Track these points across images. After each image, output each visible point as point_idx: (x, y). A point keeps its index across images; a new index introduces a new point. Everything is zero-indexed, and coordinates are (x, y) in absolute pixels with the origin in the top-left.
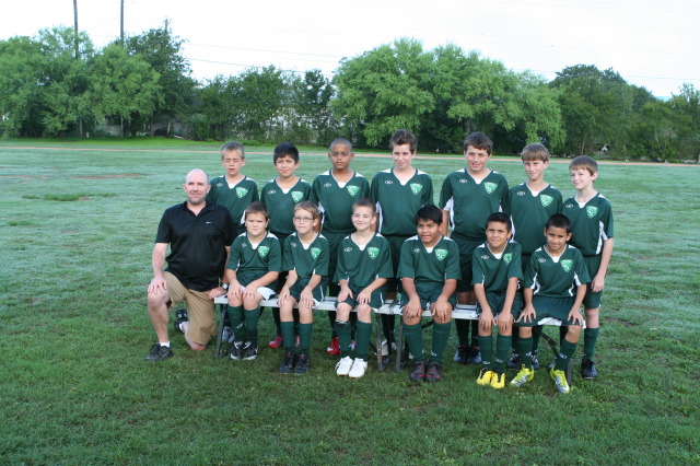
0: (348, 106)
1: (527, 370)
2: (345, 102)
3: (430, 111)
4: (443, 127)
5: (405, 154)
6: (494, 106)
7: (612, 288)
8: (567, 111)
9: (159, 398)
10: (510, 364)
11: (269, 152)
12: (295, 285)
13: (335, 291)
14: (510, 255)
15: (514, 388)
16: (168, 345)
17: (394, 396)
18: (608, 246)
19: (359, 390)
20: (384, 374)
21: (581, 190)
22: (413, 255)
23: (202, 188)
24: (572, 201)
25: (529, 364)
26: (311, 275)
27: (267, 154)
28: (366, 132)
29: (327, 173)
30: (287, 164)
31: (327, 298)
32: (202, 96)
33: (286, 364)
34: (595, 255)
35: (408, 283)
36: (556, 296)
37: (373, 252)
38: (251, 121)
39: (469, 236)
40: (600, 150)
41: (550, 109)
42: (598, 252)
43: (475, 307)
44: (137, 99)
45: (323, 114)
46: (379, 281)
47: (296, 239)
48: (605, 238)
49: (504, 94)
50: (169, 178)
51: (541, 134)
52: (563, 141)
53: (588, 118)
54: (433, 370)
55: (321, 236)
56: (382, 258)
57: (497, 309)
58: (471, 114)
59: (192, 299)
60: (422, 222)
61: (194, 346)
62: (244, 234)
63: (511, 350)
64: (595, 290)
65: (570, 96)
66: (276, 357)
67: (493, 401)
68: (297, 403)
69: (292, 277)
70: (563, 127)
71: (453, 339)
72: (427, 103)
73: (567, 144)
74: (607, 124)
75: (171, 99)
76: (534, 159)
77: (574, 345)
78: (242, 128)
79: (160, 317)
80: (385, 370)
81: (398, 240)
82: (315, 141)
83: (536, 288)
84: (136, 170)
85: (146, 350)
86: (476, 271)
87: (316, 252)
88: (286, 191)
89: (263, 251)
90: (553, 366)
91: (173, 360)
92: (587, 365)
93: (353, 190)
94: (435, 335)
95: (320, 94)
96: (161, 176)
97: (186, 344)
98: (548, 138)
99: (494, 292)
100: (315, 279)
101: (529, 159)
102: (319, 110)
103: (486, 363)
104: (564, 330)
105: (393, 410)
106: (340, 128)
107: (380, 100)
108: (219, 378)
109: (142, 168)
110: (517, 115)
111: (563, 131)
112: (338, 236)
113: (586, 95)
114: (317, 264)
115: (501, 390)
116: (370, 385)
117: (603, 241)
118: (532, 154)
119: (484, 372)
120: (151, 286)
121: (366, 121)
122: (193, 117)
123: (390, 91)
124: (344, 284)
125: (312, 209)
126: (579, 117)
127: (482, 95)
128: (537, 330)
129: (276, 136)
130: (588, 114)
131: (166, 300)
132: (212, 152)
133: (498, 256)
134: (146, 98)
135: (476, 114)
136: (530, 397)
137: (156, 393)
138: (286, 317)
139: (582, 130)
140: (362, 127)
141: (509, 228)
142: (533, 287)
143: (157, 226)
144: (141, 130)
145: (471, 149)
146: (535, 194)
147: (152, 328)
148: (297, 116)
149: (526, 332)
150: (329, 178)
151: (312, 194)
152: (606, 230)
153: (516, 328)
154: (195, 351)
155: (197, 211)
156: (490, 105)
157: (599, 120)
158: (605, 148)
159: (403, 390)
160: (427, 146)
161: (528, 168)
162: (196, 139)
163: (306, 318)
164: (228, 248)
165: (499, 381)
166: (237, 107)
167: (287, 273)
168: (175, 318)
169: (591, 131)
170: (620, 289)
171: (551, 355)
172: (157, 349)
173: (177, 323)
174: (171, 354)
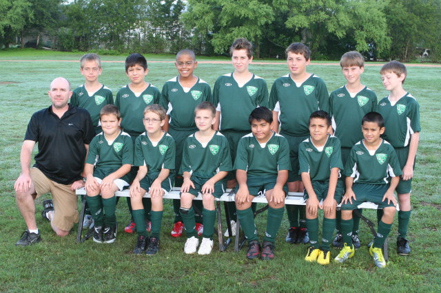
0: (197, 19)
1: (349, 247)
2: (194, 15)
3: (270, 22)
4: (282, 36)
5: (243, 58)
6: (327, 16)
7: (427, 176)
8: (391, 20)
9: (28, 278)
10: (334, 243)
12: (145, 178)
14: (331, 148)
16: (36, 231)
17: (233, 273)
19: (203, 268)
20: (224, 254)
21: (392, 91)
22: (248, 151)
23: (64, 94)
25: (351, 242)
28: (213, 41)
29: (174, 80)
30: (137, 72)
31: (174, 188)
32: (68, 11)
33: (139, 246)
35: (242, 175)
37: (214, 149)
38: (111, 33)
40: (421, 54)
41: (376, 19)
42: (406, 144)
44: (9, 15)
45: (175, 26)
46: (220, 174)
48: (412, 132)
49: (335, 6)
50: (38, 85)
51: (369, 40)
52: (389, 47)
53: (411, 26)
54: (267, 250)
55: (168, 135)
56: (222, 153)
57: (322, 195)
58: (306, 24)
61: (59, 232)
62: (101, 133)
63: (336, 231)
65: (394, 7)
66: (130, 240)
67: (318, 275)
68: (148, 280)
69: (143, 171)
70: (388, 35)
71: (286, 223)
72: (267, 15)
73: (392, 49)
74: (428, 31)
75: (40, 15)
76: (352, 65)
77: (389, 226)
78: (104, 40)
79: (27, 207)
80: (225, 250)
82: (168, 50)
83: (356, 176)
84: (9, 78)
85: (17, 236)
86: (302, 162)
87: (163, 149)
88: (138, 94)
89: (118, 147)
90: (372, 244)
91: (40, 245)
92: (402, 243)
93: (196, 94)
94: (269, 218)
95: (172, 8)
96: (30, 83)
97: (52, 231)
98: (375, 45)
99: (318, 181)
100: (164, 173)
101: (347, 66)
102: (171, 23)
103: (313, 242)
104: (380, 213)
105: (232, 284)
106: (191, 38)
107: (226, 13)
108: (80, 259)
109: (14, 77)
110: (347, 25)
111: (388, 38)
113: (409, 6)
114: (165, 160)
116: (212, 263)
117: (410, 135)
119: (311, 250)
121: (214, 32)
122: (60, 30)
123: (234, 5)
124: (187, 176)
126: (402, 25)
127: (317, 7)
128: (357, 214)
129: (134, 47)
130: (410, 22)
133: (320, 149)
134: (17, 14)
135: (311, 24)
136: (351, 271)
137: (25, 274)
138: (137, 205)
139: (406, 36)
140: (210, 37)
142: (353, 176)
144: (13, 42)
146: (353, 95)
148: (152, 28)
149: (347, 215)
150: (176, 84)
154: (60, 237)
156: (323, 15)
157: (420, 27)
158: (426, 53)
159: (241, 267)
160: (268, 53)
162: (63, 50)
163: (157, 206)
164: (87, 146)
165: (325, 258)
166: (99, 21)
168: (42, 208)
169: (414, 37)
170: (433, 177)
171: (371, 235)
172: (26, 235)
173: (44, 213)
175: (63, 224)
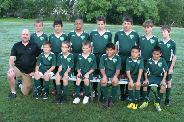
0: (80, 7)
1: (146, 102)
2: (79, 5)
3: (110, 9)
4: (115, 15)
5: (102, 24)
6: (134, 7)
7: (176, 73)
8: (160, 9)
9: (12, 112)
10: (139, 100)
11: (52, 24)
13: (76, 74)
14: (140, 61)
15: (141, 109)
16: (15, 93)
17: (97, 112)
18: (174, 58)
19: (85, 110)
20: (94, 104)
21: (165, 38)
22: (105, 61)
23: (27, 36)
24: (162, 42)
25: (146, 100)
26: (67, 68)
27: (51, 24)
28: (87, 16)
29: (73, 31)
30: (58, 27)
31: (73, 76)
32: (27, 3)
33: (58, 100)
34: (169, 61)
35: (103, 71)
36: (156, 76)
37: (90, 60)
38: (45, 12)
39: (125, 54)
40: (172, 24)
41: (154, 9)
42: (171, 60)
43: (127, 80)
44: (3, 4)
45: (71, 10)
46: (92, 71)
47: (62, 55)
48: (173, 55)
49: (137, 3)
50: (15, 32)
51: (151, 18)
52: (158, 20)
53: (168, 12)
54: (111, 103)
55: (71, 54)
56: (93, 62)
57: (135, 81)
58: (125, 10)
59: (24, 76)
60: (108, 49)
61: (24, 93)
62: (43, 53)
63: (140, 95)
64: (169, 74)
65: (161, 4)
66: (54, 98)
67: (133, 114)
68: (62, 114)
69: (60, 69)
70: (158, 15)
71: (119, 91)
72: (109, 6)
73: (160, 21)
74: (174, 14)
75: (16, 4)
76: (147, 26)
77: (163, 94)
78: (42, 15)
79: (12, 83)
80: (94, 102)
81: (99, 55)
82: (68, 19)
83: (149, 73)
84: (3, 29)
85: (7, 95)
86: (127, 67)
87: (69, 60)
88: (58, 37)
89: (50, 58)
90: (155, 101)
91: (17, 99)
92: (167, 101)
93: (83, 37)
94: (112, 90)
95: (70, 2)
96: (12, 31)
97: (21, 93)
98: (153, 19)
99: (134, 74)
100: (69, 69)
101: (146, 26)
102: (70, 8)
103: (131, 100)
104: (159, 88)
105: (97, 117)
106: (77, 15)
107: (92, 5)
108: (33, 105)
109: (5, 29)
110: (142, 11)
111: (158, 17)
112: (77, 53)
113: (167, 4)
114: (69, 64)
115: (136, 110)
116: (88, 108)
117: (173, 56)
118: (147, 24)
119: (130, 103)
120: (9, 72)
121: (87, 12)
122: (24, 10)
123: (96, 2)
124: (79, 71)
125: (68, 44)
126: (164, 12)
127: (129, 3)
128: (149, 88)
129: (54, 18)
130: (168, 10)
131: (14, 76)
132: (31, 23)
133: (135, 61)
134: (7, 3)
135: (127, 10)
136: (147, 112)
137: (11, 110)
138: (58, 83)
139: (165, 16)
140: (86, 14)
141: (139, 51)
142: (147, 72)
143: (11, 50)
144: (5, 15)
145: (125, 22)
146: (148, 39)
147: (9, 87)
148: (62, 10)
149: (145, 89)
150: (74, 33)
151: (68, 39)
152: (174, 52)
153: (142, 88)
154: (25, 95)
155: (25, 44)
156: (132, 7)
157: (171, 13)
158: (173, 23)
159: (101, 110)
160: (109, 22)
161: (145, 29)
162: (25, 18)
163: (65, 83)
164: (37, 58)
165: (135, 107)
166: (40, 7)
167: (58, 67)
168: (17, 83)
169: (169, 17)
170: (179, 74)
171: (154, 97)
172: (11, 95)
173: (18, 85)
174: (16, 96)
175: (26, 90)
